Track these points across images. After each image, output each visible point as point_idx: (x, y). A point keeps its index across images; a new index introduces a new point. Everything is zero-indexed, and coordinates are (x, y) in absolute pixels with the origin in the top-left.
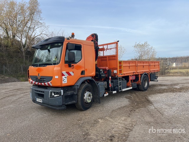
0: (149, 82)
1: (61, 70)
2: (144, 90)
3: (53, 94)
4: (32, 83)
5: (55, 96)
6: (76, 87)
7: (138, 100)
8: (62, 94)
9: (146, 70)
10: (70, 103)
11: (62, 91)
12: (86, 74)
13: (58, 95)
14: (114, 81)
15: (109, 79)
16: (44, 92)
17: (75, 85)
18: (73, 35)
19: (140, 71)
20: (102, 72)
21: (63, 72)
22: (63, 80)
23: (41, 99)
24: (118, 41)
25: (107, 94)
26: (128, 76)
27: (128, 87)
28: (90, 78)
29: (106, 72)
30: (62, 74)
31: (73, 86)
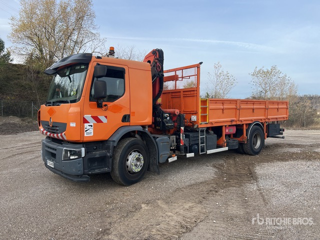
0: (265, 138)
1: (82, 113)
2: (253, 154)
3: (69, 155)
4: (43, 132)
5: (72, 158)
6: (111, 144)
7: (233, 171)
8: (83, 155)
9: (259, 117)
10: (97, 171)
11: (83, 150)
12: (133, 120)
13: (76, 157)
14: (191, 134)
15: (179, 130)
16: (56, 150)
17: (110, 139)
19: (245, 118)
20: (168, 118)
21: (86, 116)
22: (85, 130)
23: (52, 161)
24: (201, 63)
25: (175, 158)
26: (221, 127)
27: (219, 146)
28: (141, 129)
29: (175, 119)
30: (84, 118)
31: (106, 141)
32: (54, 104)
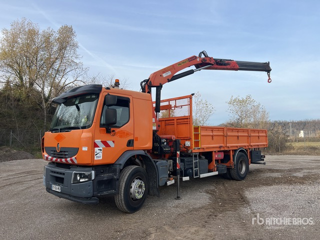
0: (249, 164)
1: (93, 138)
2: (239, 179)
3: (78, 178)
4: (47, 158)
5: (81, 180)
6: (118, 168)
8: (93, 178)
9: (243, 144)
10: (105, 193)
11: (93, 172)
12: (136, 145)
13: (86, 180)
14: (186, 159)
15: (176, 155)
16: (64, 174)
17: (117, 163)
18: (117, 83)
19: (232, 144)
20: (165, 143)
21: (96, 141)
22: (96, 153)
23: (59, 185)
24: (193, 94)
25: (173, 182)
26: (211, 153)
27: (210, 171)
28: (142, 153)
29: (171, 144)
30: (95, 143)
31: (113, 164)
32: (61, 130)
